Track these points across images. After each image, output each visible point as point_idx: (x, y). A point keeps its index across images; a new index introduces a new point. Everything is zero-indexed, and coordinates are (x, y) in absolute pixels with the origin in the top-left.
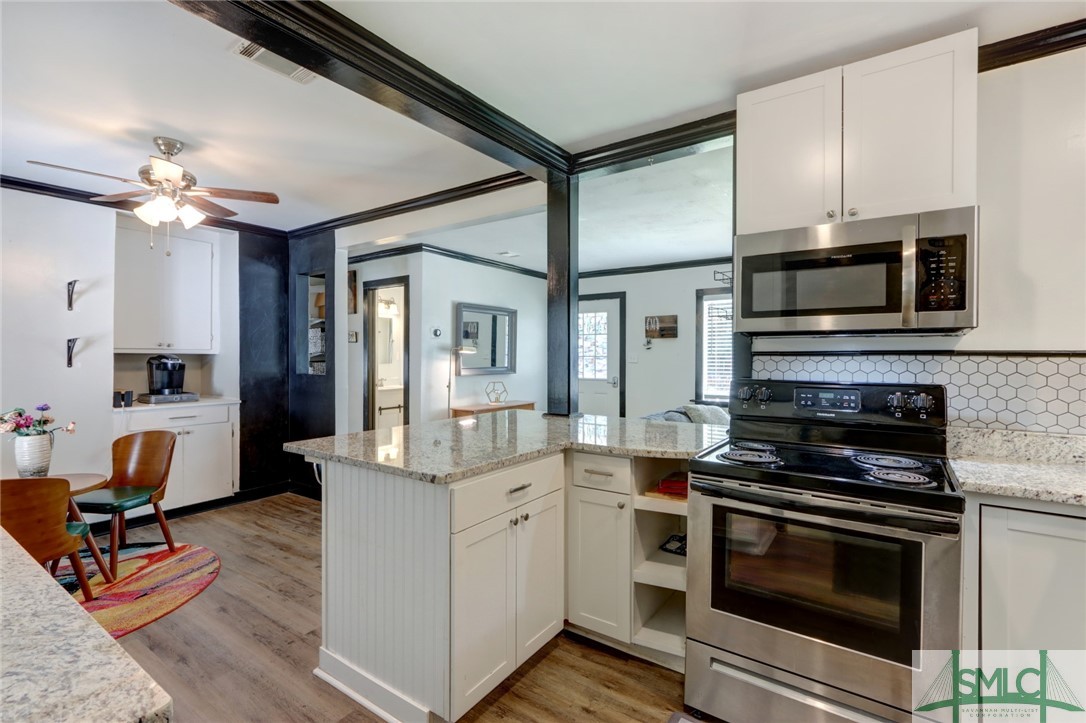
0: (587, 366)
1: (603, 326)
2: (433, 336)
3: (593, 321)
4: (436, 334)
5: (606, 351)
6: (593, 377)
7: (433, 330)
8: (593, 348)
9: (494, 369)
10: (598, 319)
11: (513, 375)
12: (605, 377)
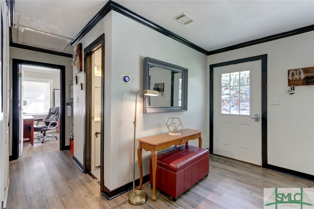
0: (233, 106)
1: (246, 80)
2: (123, 82)
3: (238, 77)
4: (125, 81)
5: (248, 96)
6: (238, 113)
7: (123, 76)
8: (238, 95)
9: (172, 108)
10: (242, 76)
11: (185, 112)
12: (249, 114)
